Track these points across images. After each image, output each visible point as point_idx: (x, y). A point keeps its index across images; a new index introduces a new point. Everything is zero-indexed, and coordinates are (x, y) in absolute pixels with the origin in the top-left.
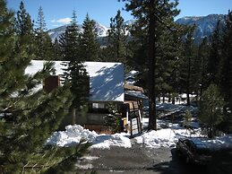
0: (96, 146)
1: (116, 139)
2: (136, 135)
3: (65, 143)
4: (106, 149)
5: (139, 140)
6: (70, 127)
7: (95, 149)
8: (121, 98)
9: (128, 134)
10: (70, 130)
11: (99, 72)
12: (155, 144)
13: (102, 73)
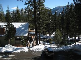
0: (15, 52)
1: (23, 49)
2: (31, 47)
3: (4, 51)
4: (19, 53)
5: (31, 49)
6: (7, 45)
7: (14, 53)
8: (27, 35)
9: (28, 47)
10: (6, 46)
11: (20, 26)
12: (37, 50)
13: (21, 26)
